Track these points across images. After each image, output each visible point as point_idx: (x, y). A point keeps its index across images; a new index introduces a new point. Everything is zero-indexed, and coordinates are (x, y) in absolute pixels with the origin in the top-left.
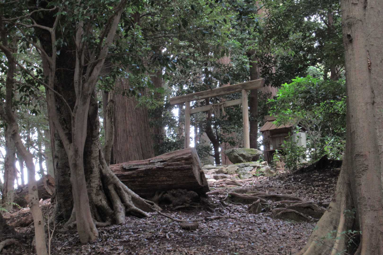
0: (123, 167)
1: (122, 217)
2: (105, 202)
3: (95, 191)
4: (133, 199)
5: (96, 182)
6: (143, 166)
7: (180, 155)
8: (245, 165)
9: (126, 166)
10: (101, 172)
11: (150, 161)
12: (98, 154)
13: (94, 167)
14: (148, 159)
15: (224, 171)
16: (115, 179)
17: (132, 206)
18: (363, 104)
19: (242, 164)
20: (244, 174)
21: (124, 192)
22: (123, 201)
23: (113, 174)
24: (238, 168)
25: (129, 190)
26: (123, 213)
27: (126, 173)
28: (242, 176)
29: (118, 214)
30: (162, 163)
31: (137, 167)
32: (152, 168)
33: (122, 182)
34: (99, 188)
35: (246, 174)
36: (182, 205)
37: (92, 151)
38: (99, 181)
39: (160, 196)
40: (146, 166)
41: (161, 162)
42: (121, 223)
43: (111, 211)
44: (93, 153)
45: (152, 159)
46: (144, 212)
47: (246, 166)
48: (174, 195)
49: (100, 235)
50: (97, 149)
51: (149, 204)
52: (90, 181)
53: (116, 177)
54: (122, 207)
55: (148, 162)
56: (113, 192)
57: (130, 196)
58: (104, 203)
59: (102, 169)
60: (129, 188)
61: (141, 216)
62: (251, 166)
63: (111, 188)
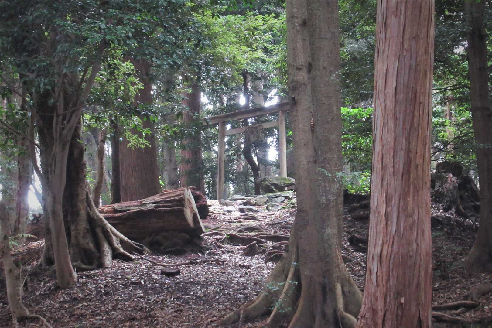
0: (114, 208)
1: (109, 260)
2: (93, 246)
3: (81, 234)
4: (122, 242)
5: (83, 225)
6: (135, 208)
7: (172, 197)
8: (275, 195)
9: (117, 207)
10: (88, 214)
11: (142, 202)
12: (85, 197)
13: (80, 210)
14: (141, 201)
15: (252, 202)
16: (103, 222)
17: (119, 250)
18: (305, 163)
19: (274, 194)
20: (272, 206)
21: (112, 235)
22: (111, 244)
23: (102, 216)
24: (268, 199)
25: (118, 233)
26: (110, 256)
27: (117, 215)
28: (270, 208)
29: (105, 257)
30: (154, 205)
31: (128, 208)
32: (143, 210)
33: (111, 224)
34: (86, 231)
35: (275, 206)
36: (173, 247)
37: (79, 194)
38: (86, 224)
39: (151, 238)
40: (137, 207)
41: (153, 203)
42: (106, 266)
43: (97, 254)
44: (78, 196)
45: (144, 201)
46: (131, 255)
47: (277, 197)
48: (165, 238)
49: (78, 280)
50: (84, 191)
51: (138, 247)
52: (77, 224)
53: (104, 219)
54: (109, 250)
55: (139, 204)
56: (101, 235)
57: (118, 239)
58: (91, 245)
59: (89, 211)
60: (118, 230)
61: (128, 259)
62: (283, 196)
63: (99, 231)
